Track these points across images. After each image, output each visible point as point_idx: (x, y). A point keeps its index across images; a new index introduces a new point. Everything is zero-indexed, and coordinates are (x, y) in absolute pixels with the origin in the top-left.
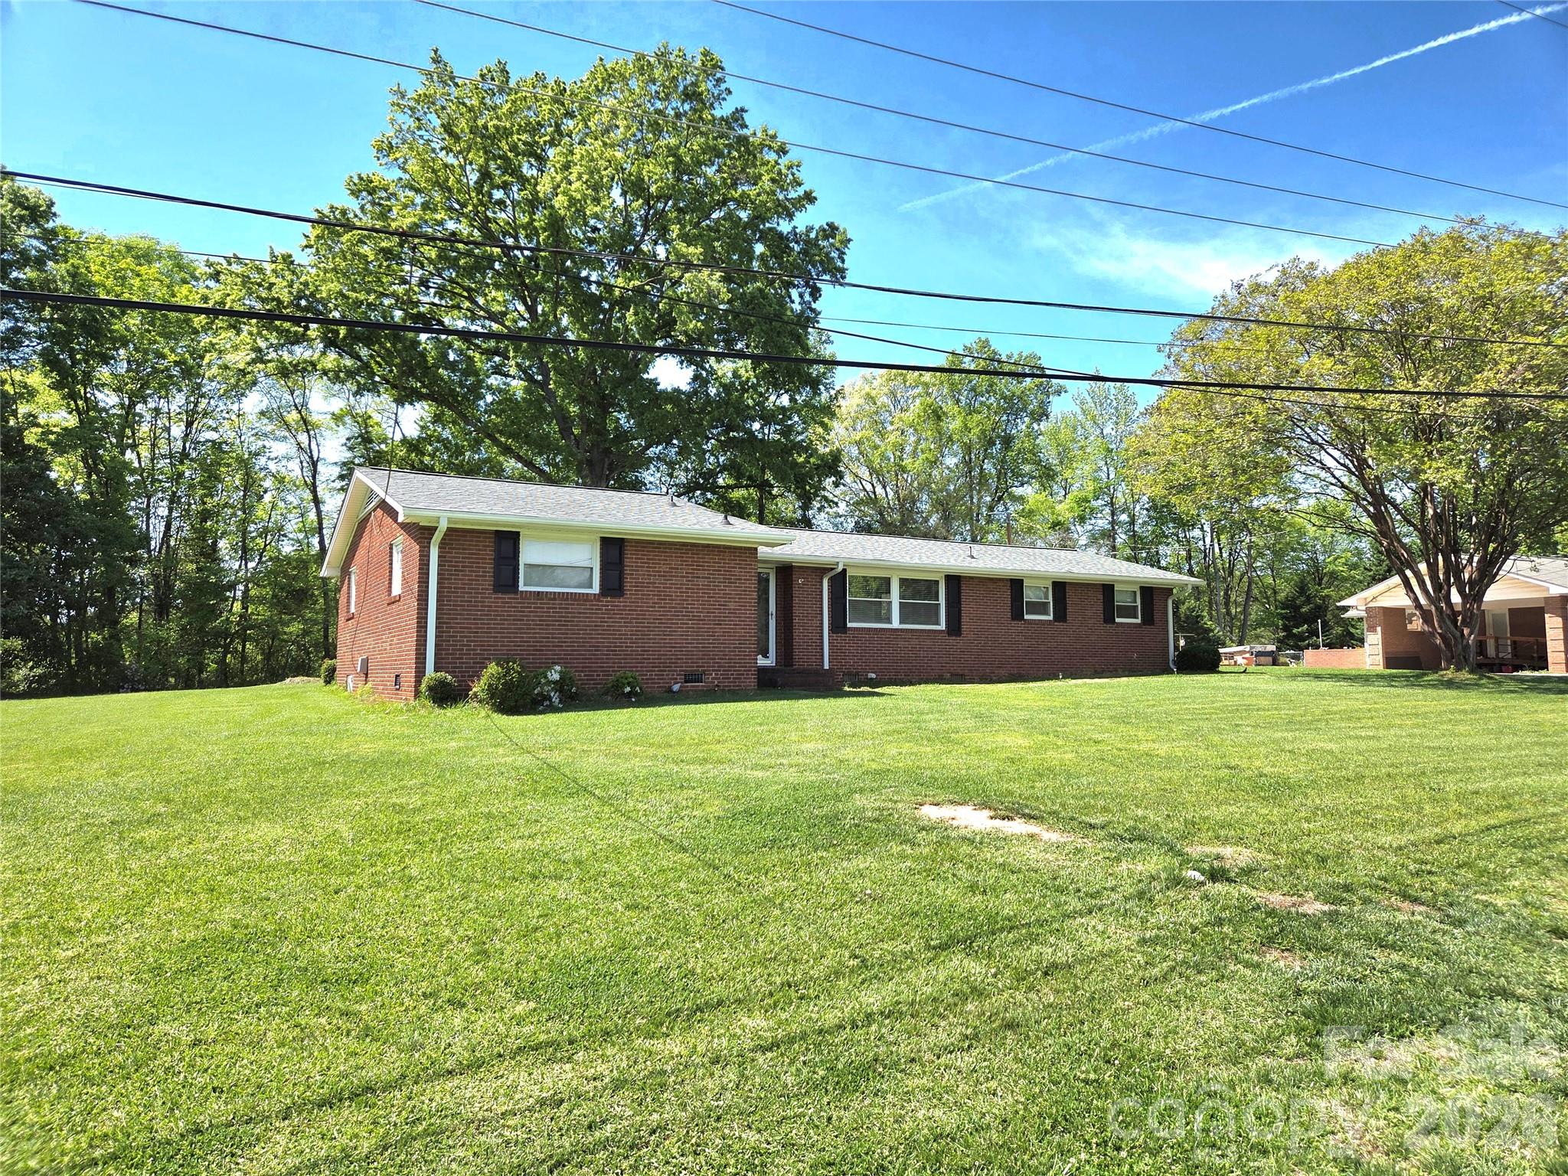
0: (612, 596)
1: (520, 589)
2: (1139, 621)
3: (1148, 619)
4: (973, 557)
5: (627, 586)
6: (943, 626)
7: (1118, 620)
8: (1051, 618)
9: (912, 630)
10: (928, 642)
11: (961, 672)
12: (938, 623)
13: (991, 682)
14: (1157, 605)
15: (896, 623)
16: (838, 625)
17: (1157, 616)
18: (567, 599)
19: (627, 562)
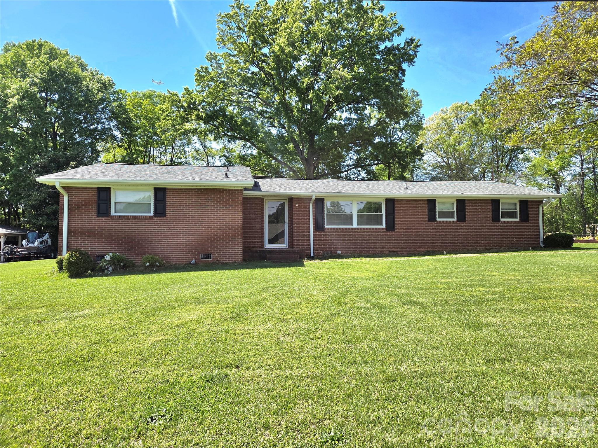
0: (160, 217)
1: (112, 214)
2: (518, 219)
3: (525, 217)
4: (407, 189)
5: (168, 212)
6: (384, 226)
7: (502, 220)
8: (455, 219)
9: (363, 229)
10: (374, 234)
11: (395, 250)
12: (382, 225)
13: (415, 255)
14: (531, 210)
15: (355, 225)
16: (319, 227)
17: (530, 216)
18: (135, 219)
19: (168, 199)
